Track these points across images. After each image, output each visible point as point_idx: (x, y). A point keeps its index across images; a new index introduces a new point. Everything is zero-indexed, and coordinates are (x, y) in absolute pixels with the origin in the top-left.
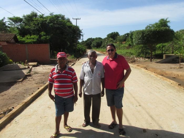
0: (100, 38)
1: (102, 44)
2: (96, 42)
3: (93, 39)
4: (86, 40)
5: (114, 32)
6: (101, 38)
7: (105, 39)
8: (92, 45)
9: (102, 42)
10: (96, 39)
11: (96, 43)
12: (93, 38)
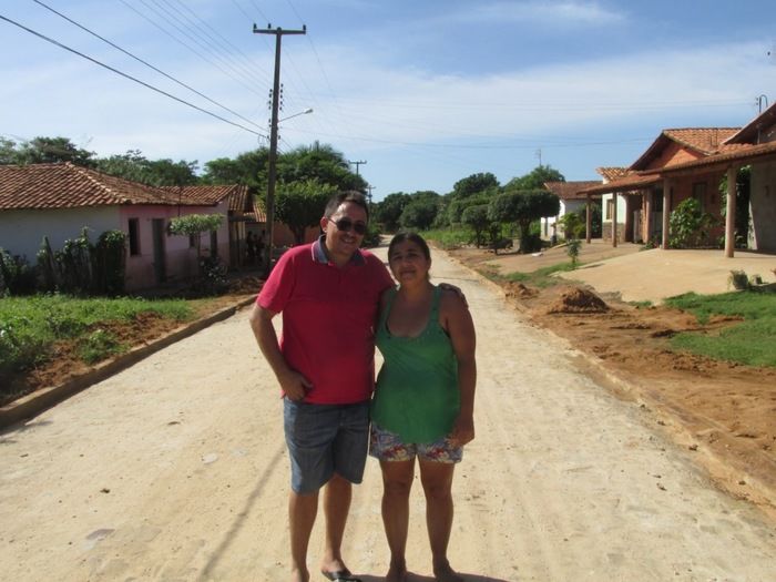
0: (431, 195)
1: (435, 216)
2: (415, 208)
3: (407, 195)
4: (382, 200)
5: (481, 175)
6: (436, 195)
7: (447, 198)
8: (402, 220)
9: (435, 209)
10: (418, 198)
11: (414, 211)
12: (404, 192)
